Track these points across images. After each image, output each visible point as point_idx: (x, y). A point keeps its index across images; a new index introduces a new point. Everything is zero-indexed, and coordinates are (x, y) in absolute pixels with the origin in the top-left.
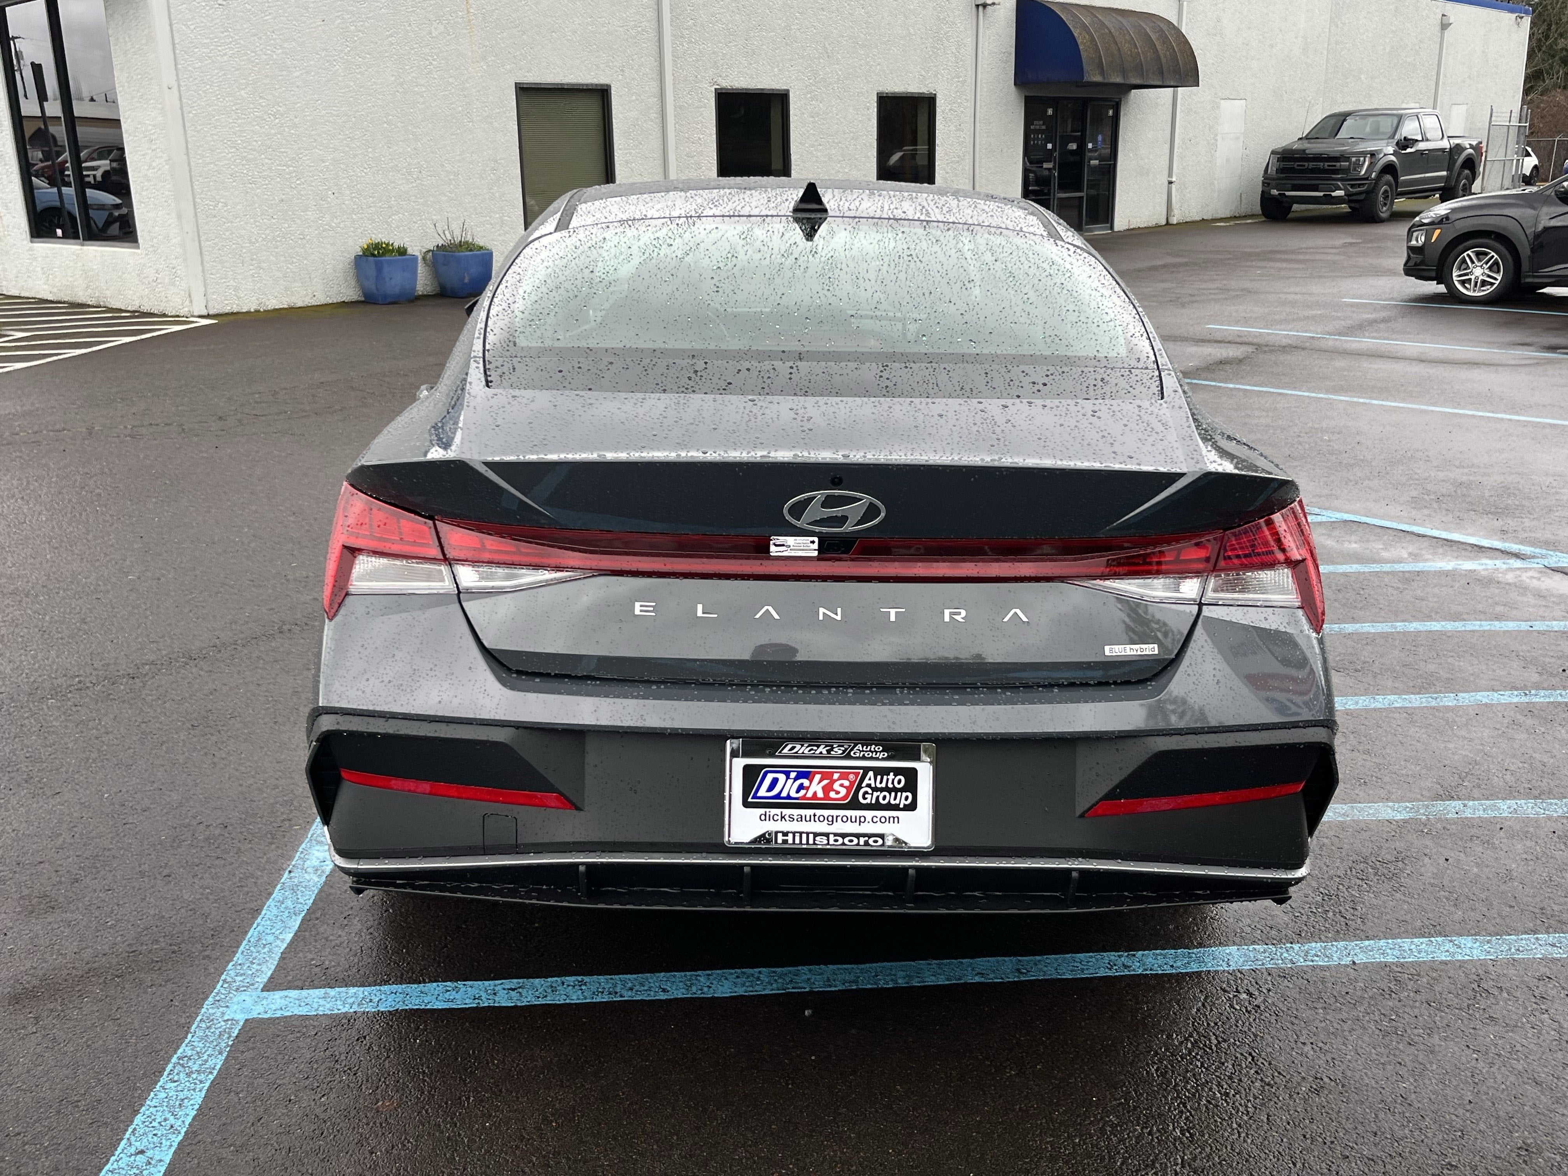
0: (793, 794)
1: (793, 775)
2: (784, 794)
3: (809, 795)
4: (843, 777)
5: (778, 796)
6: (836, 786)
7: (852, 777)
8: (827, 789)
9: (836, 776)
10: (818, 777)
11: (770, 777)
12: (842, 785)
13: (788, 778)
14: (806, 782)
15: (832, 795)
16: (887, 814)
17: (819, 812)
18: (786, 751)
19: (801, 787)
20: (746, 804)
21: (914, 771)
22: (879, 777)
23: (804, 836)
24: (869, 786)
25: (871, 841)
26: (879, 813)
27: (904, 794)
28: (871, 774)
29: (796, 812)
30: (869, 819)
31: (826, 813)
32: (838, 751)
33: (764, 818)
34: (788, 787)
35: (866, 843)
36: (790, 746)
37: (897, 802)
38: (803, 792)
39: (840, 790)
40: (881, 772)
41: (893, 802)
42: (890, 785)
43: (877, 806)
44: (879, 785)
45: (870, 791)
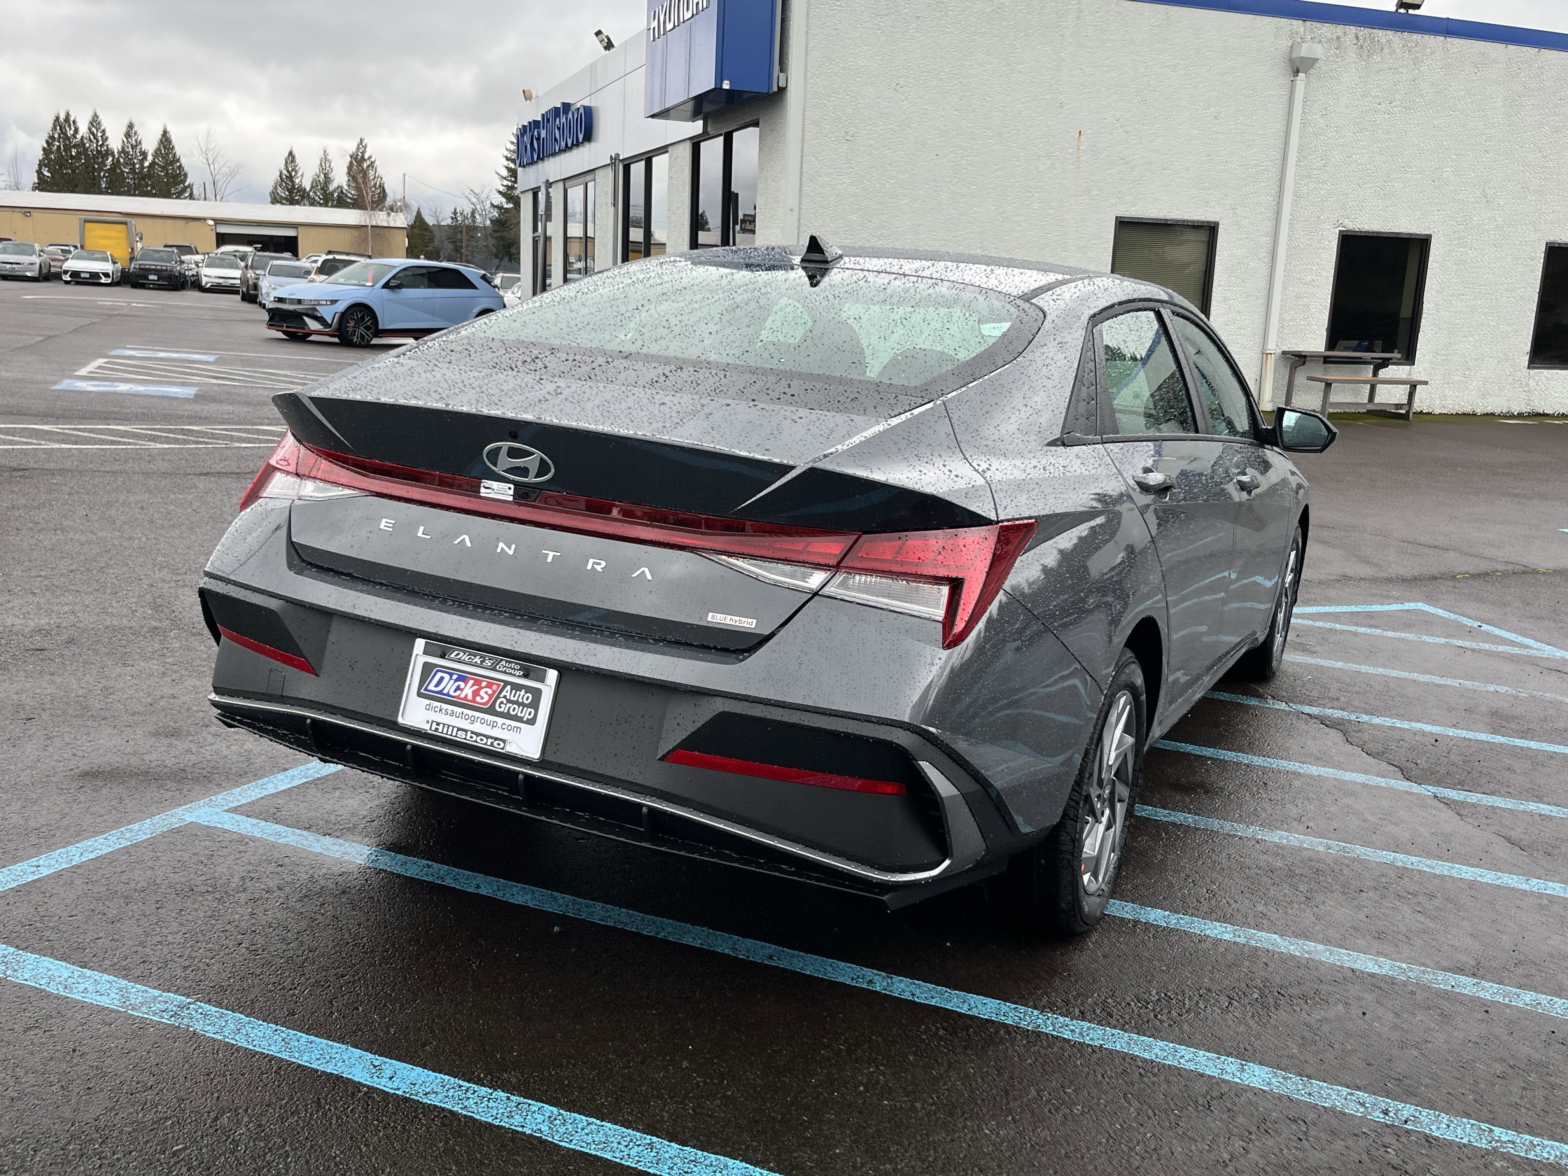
0: (452, 693)
1: (455, 677)
2: (445, 691)
3: (462, 696)
4: (489, 686)
5: (441, 692)
6: (482, 693)
7: (495, 687)
8: (476, 693)
9: (484, 684)
10: (471, 682)
11: (439, 675)
12: (486, 693)
13: (451, 679)
14: (462, 685)
15: (478, 699)
16: (514, 723)
17: (466, 711)
18: (452, 656)
19: (458, 688)
20: (420, 695)
21: (539, 692)
22: (514, 691)
23: (451, 728)
24: (505, 697)
25: (495, 744)
26: (508, 722)
27: (529, 710)
28: (509, 687)
29: (450, 708)
30: (499, 725)
31: (471, 713)
32: (488, 663)
33: (428, 708)
34: (449, 686)
35: (492, 745)
36: (456, 652)
37: (522, 715)
38: (458, 692)
39: (484, 696)
40: (516, 687)
41: (519, 715)
42: (520, 700)
43: (507, 716)
44: (512, 698)
45: (505, 702)
